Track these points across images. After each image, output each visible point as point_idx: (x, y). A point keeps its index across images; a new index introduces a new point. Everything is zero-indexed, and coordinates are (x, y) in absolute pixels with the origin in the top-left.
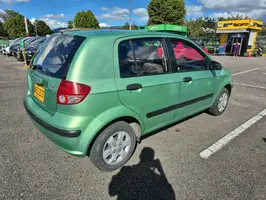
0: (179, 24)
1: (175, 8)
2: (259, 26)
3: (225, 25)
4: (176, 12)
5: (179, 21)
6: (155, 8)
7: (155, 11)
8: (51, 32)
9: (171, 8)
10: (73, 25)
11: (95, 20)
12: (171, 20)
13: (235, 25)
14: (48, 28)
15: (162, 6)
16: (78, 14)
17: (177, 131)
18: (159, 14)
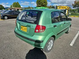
0: (46, 7)
1: (44, 2)
2: (68, 8)
3: (60, 8)
4: (45, 3)
5: (46, 6)
6: (39, 2)
7: (39, 3)
8: (4, 9)
9: (43, 2)
10: (12, 6)
11: (19, 5)
12: (43, 6)
13: (62, 8)
14: (3, 7)
15: (41, 2)
16: (14, 3)
17: (60, 38)
18: (40, 4)
